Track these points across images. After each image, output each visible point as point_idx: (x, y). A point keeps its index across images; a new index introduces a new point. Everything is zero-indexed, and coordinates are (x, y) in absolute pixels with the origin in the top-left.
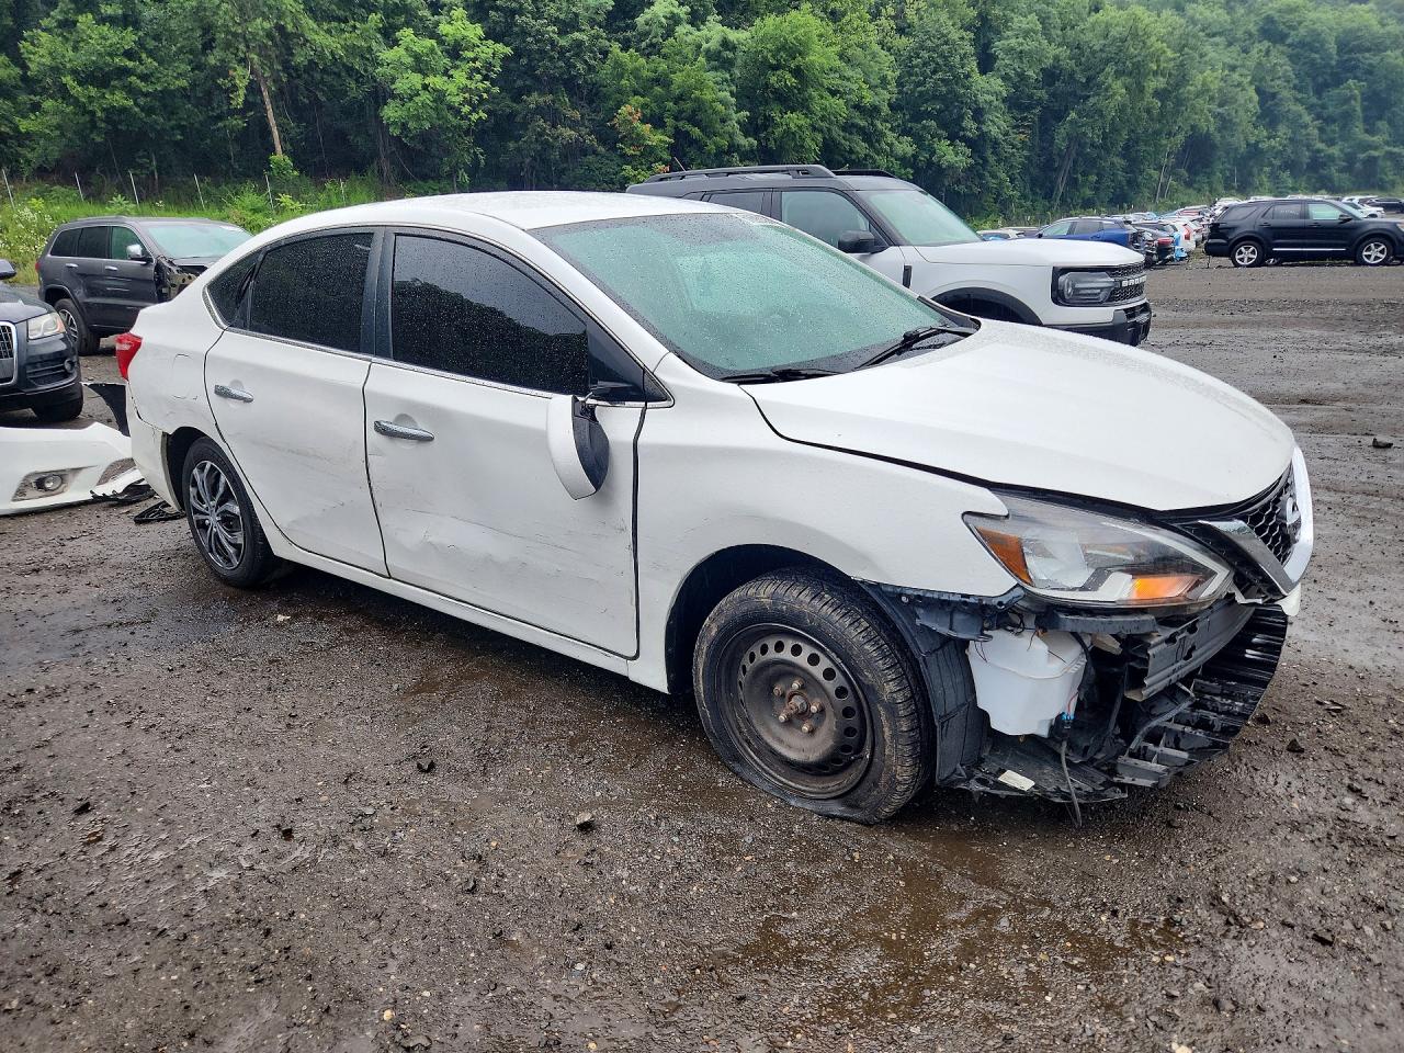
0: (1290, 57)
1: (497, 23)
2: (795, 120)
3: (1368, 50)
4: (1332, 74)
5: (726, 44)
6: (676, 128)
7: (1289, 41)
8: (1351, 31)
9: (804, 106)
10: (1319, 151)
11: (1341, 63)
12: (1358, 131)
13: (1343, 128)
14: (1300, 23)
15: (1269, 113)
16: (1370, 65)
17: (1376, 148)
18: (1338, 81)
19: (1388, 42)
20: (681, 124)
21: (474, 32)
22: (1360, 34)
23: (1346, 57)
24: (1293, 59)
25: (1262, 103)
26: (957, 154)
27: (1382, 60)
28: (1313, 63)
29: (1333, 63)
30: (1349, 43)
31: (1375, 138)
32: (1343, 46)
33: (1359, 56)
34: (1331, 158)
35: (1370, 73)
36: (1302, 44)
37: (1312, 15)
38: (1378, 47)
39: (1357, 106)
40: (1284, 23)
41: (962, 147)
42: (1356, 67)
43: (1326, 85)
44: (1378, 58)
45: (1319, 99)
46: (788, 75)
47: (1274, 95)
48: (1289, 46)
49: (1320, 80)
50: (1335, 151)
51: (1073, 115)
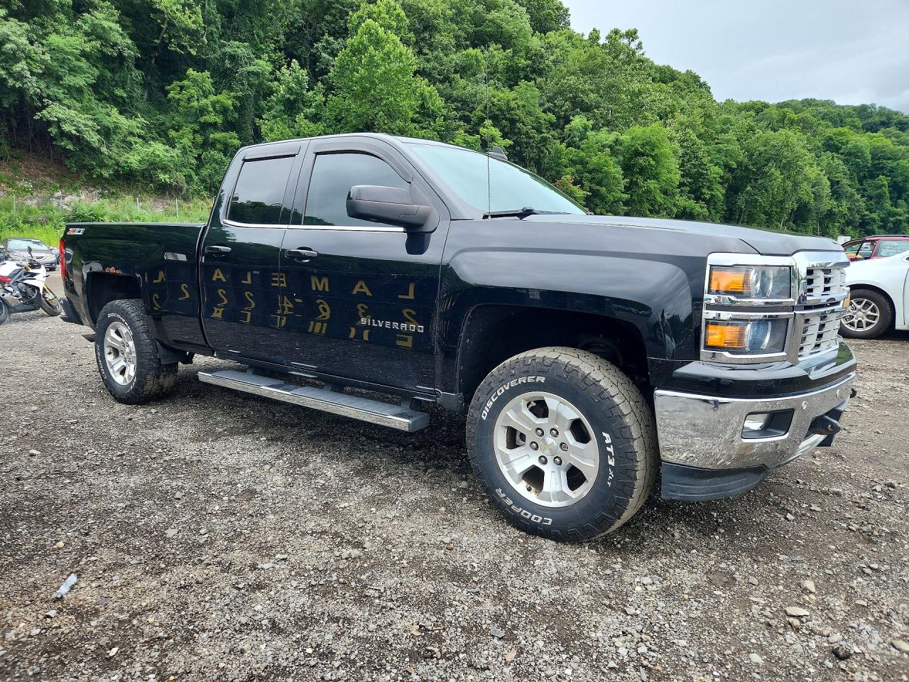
0: (844, 161)
1: (505, 127)
2: (652, 184)
3: (889, 159)
4: (869, 171)
5: (617, 141)
6: (590, 187)
7: (842, 151)
8: (878, 148)
9: (656, 177)
10: (865, 215)
11: (874, 165)
12: (888, 204)
13: (877, 203)
14: (847, 142)
15: (836, 193)
16: (891, 167)
17: (900, 215)
18: (873, 176)
19: (900, 155)
20: (592, 185)
21: (496, 132)
22: (884, 149)
23: (877, 162)
24: (846, 162)
25: (832, 186)
26: (702, 208)
27: (898, 164)
28: (857, 165)
29: (870, 165)
30: (877, 155)
31: (899, 210)
32: (874, 156)
33: (885, 161)
34: (873, 220)
35: (891, 171)
36: (849, 154)
37: (854, 138)
38: (894, 158)
39: (886, 190)
40: (838, 141)
41: (702, 203)
42: (882, 168)
43: (865, 177)
44: (895, 163)
45: (862, 185)
46: (651, 159)
47: (838, 182)
48: (842, 154)
49: (862, 174)
50: (874, 215)
51: (749, 188)
